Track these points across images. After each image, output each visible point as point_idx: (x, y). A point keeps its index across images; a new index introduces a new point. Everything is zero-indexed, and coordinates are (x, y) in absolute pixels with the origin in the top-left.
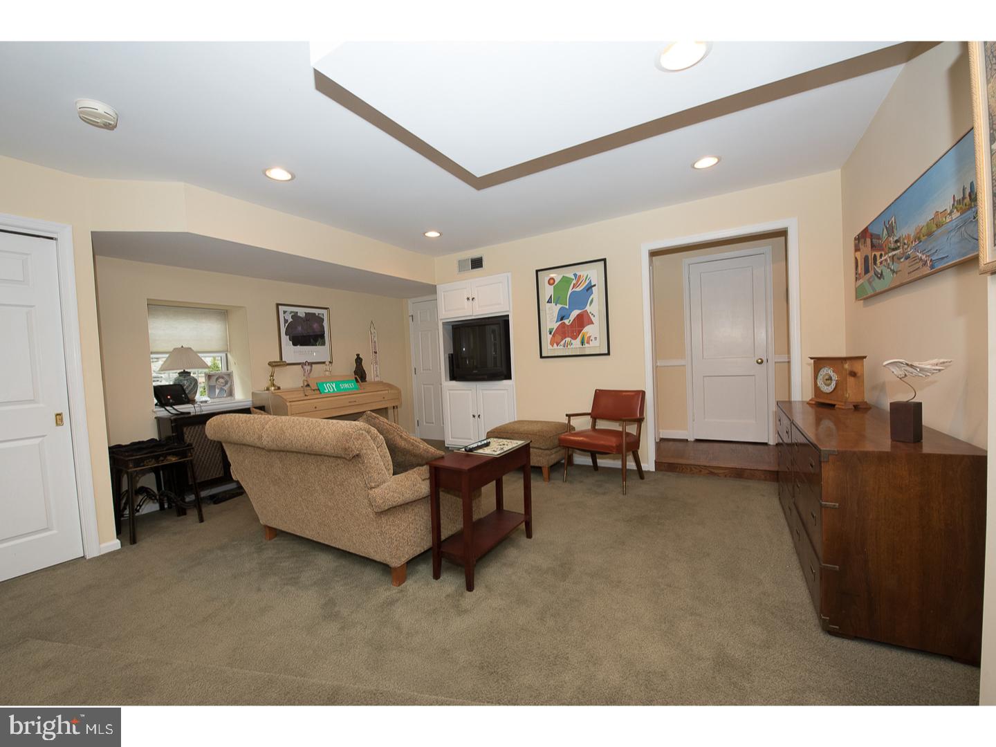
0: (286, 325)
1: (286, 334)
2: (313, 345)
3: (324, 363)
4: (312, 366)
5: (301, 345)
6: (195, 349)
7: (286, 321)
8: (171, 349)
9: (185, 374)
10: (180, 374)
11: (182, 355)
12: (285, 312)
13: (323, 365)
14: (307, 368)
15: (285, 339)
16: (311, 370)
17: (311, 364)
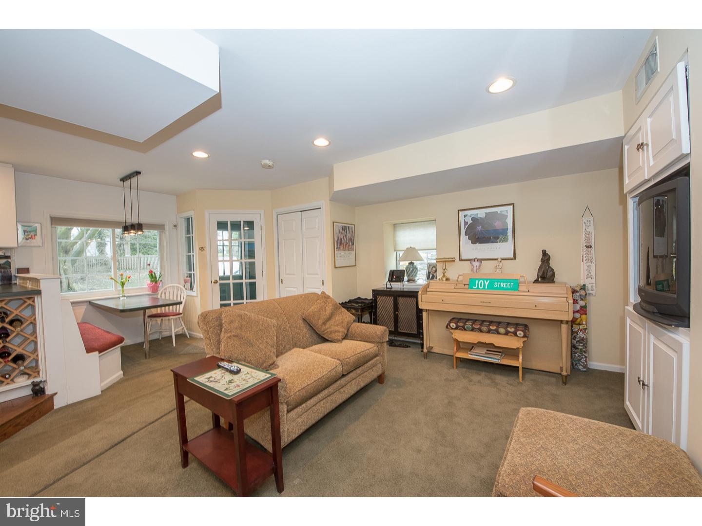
0: (466, 227)
1: (466, 234)
2: (492, 242)
3: (496, 259)
4: (481, 263)
5: (480, 243)
6: (417, 248)
7: (466, 223)
8: (405, 249)
9: (411, 263)
10: (410, 263)
11: (411, 253)
12: (465, 216)
13: (496, 261)
14: (476, 264)
15: (464, 239)
16: (480, 265)
17: (481, 260)
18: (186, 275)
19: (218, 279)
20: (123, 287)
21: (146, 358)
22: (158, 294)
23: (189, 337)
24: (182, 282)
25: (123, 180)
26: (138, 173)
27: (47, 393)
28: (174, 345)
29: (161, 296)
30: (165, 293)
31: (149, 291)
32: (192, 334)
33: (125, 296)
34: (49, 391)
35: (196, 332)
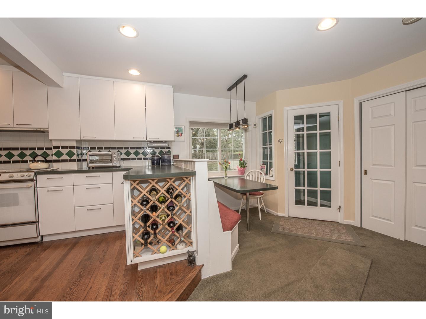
18: (262, 163)
19: (294, 168)
20: (226, 170)
21: (247, 230)
22: (245, 176)
23: (266, 212)
24: (259, 167)
25: (230, 89)
26: (245, 77)
27: (197, 264)
28: (260, 219)
29: (247, 178)
30: (249, 176)
31: (239, 174)
32: (268, 210)
33: (227, 177)
34: (198, 263)
35: (271, 209)
